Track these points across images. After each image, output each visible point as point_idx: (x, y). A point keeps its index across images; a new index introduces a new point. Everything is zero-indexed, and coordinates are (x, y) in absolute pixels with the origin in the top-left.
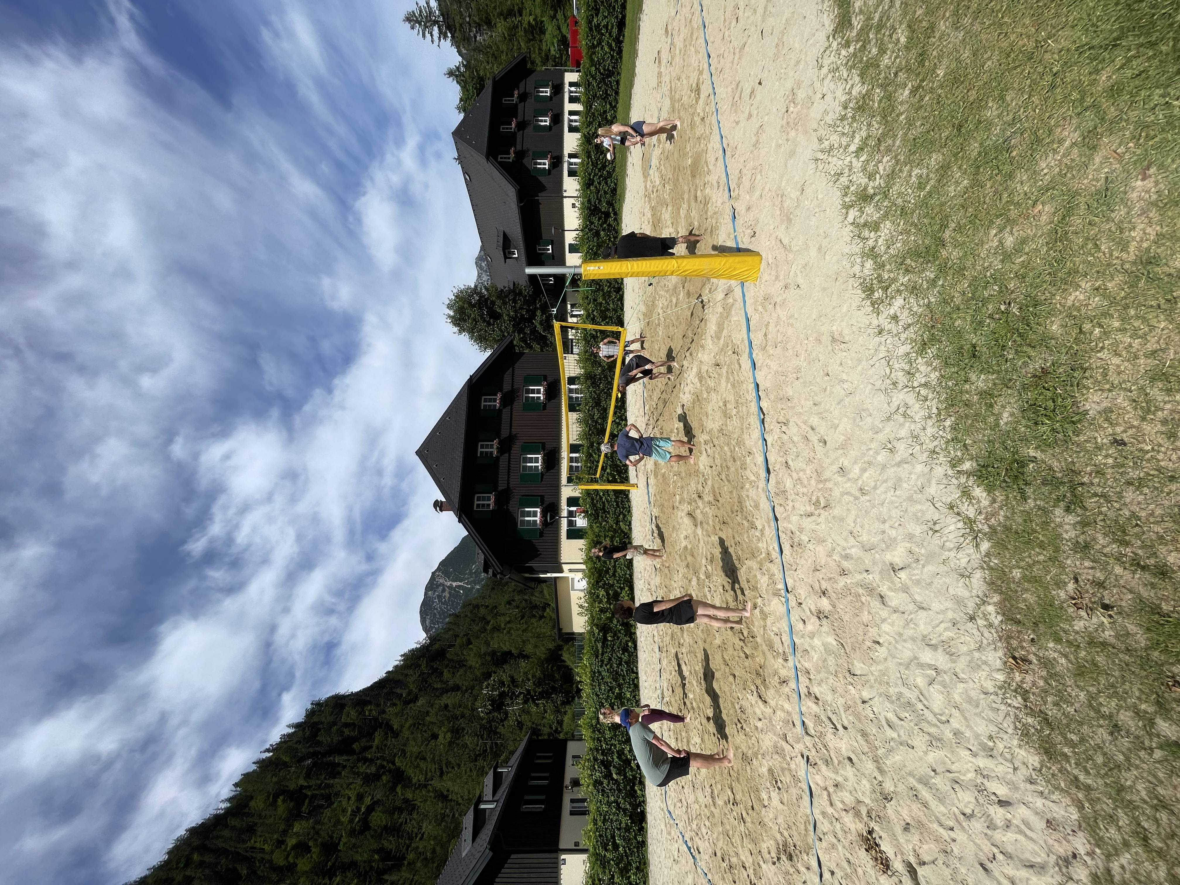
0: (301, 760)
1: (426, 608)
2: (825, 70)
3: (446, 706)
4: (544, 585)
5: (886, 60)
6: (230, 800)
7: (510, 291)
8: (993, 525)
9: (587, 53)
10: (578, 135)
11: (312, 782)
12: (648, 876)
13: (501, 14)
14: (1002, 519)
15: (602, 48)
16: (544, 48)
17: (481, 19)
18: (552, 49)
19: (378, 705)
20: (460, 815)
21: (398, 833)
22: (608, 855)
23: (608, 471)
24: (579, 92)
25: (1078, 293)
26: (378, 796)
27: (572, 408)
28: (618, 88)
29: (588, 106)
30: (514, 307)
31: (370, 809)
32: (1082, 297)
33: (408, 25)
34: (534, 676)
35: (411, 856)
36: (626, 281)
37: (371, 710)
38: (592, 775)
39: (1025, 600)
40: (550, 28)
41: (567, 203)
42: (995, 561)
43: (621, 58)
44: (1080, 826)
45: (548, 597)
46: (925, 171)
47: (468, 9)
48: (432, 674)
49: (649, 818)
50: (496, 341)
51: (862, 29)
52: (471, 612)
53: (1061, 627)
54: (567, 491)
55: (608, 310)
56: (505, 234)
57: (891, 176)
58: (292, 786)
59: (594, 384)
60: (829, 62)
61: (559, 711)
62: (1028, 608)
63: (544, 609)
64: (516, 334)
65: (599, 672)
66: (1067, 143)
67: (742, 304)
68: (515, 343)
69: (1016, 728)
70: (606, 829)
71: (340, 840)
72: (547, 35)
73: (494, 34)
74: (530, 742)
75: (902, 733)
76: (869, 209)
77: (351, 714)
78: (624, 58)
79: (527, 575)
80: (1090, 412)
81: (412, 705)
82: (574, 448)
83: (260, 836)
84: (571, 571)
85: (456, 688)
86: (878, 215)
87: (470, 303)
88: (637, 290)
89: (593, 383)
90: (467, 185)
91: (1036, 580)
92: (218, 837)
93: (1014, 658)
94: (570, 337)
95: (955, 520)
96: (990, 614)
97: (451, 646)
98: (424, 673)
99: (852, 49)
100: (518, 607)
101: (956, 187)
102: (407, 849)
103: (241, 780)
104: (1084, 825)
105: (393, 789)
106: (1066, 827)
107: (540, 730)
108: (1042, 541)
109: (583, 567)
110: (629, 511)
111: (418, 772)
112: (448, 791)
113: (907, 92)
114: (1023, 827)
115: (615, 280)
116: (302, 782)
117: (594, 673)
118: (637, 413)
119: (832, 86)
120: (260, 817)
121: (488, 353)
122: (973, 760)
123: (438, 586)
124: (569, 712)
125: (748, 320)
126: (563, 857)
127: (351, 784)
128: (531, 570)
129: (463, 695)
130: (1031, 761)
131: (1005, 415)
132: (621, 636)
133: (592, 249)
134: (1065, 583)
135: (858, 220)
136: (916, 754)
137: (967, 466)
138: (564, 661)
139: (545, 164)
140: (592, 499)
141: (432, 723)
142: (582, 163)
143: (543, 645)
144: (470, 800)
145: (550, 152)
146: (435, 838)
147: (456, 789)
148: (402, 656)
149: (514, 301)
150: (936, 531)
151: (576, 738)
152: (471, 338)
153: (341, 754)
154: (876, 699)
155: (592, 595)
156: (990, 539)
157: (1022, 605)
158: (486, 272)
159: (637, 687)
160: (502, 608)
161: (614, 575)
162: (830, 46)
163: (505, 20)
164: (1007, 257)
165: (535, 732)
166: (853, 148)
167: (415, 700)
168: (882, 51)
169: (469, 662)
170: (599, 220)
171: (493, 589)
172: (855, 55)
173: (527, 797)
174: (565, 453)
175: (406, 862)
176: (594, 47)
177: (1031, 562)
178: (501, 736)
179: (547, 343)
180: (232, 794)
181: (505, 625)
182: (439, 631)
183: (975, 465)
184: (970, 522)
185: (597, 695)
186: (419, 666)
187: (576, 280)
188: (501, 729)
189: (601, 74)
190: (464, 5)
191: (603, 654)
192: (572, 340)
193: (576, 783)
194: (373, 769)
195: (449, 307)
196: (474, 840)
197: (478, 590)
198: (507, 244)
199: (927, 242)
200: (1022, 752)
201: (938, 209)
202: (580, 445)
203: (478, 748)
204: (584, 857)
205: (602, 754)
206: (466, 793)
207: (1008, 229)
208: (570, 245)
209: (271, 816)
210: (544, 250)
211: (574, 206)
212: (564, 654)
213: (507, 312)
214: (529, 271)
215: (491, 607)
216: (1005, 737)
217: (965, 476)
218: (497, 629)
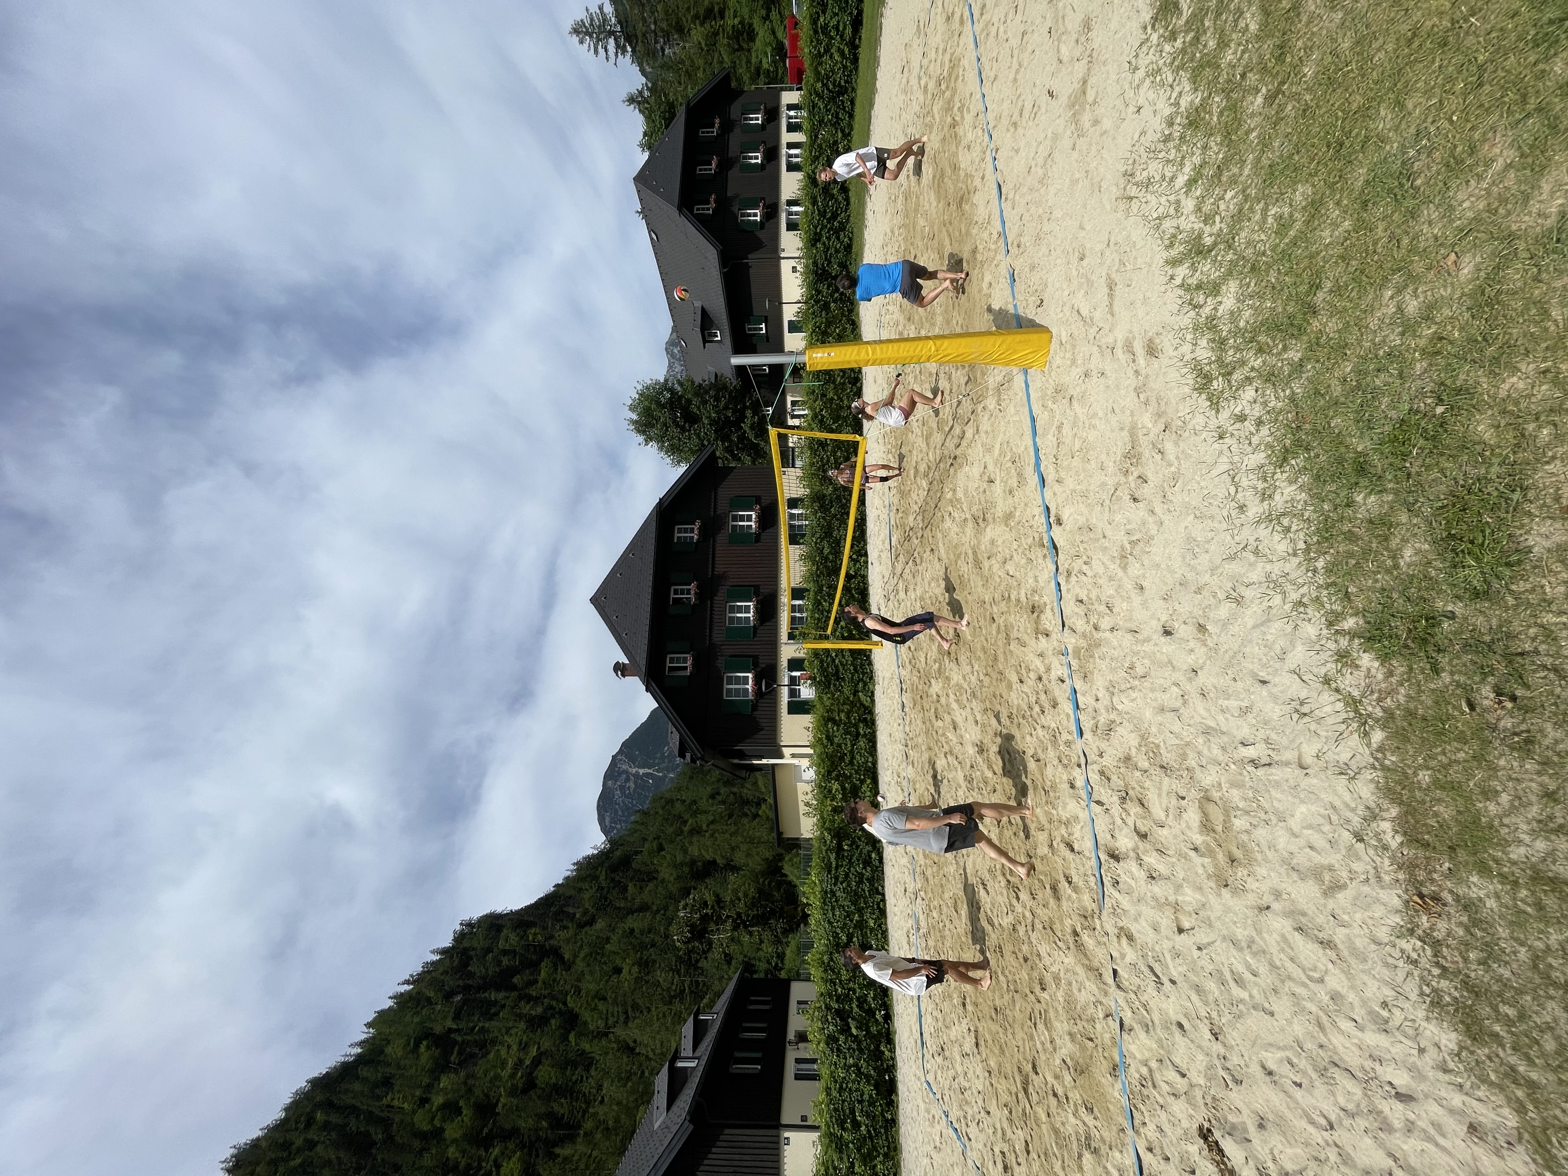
0: (448, 996)
1: (605, 803)
2: (1141, 73)
3: (632, 931)
4: (758, 774)
5: (1229, 56)
6: (361, 1044)
7: (712, 386)
8: (1389, 708)
9: (811, 65)
10: (799, 175)
11: (462, 1025)
12: (899, 1166)
13: (696, 17)
14: (1402, 699)
15: (831, 57)
16: (753, 60)
17: (670, 25)
18: (764, 61)
19: (544, 928)
20: (651, 1074)
21: (571, 1094)
22: (845, 1135)
23: (843, 623)
24: (801, 118)
25: (1515, 379)
26: (546, 1044)
27: (794, 540)
28: (852, 110)
29: (813, 136)
30: (717, 406)
31: (537, 1062)
32: (1521, 385)
33: (575, 39)
34: (746, 895)
35: (589, 1125)
36: (864, 370)
37: (535, 934)
38: (823, 1029)
39: (1436, 815)
40: (762, 32)
41: (786, 267)
42: (1392, 759)
43: (856, 69)
44: (1520, 1139)
45: (763, 790)
46: (1286, 210)
47: (653, 13)
48: (614, 888)
49: (901, 1088)
50: (693, 452)
51: (1194, 15)
52: (663, 808)
53: (1490, 854)
54: (788, 651)
55: (842, 407)
56: (704, 311)
57: (1239, 217)
58: (438, 1029)
59: (824, 508)
60: (1147, 62)
61: (779, 942)
62: (1441, 826)
63: (758, 804)
64: (720, 443)
65: (832, 891)
66: (1498, 165)
67: (1025, 399)
68: (718, 454)
69: (1422, 994)
70: (843, 1101)
71: (498, 1100)
72: (758, 43)
73: (687, 45)
74: (741, 981)
75: (1255, 992)
76: (1206, 266)
77: (510, 939)
78: (860, 68)
79: (736, 761)
80: (1536, 549)
81: (587, 928)
82: (797, 593)
83: (399, 1092)
84: (793, 756)
85: (644, 908)
86: (1217, 273)
87: (658, 403)
88: (879, 381)
89: (821, 507)
90: (653, 246)
91: (1454, 787)
92: (346, 1092)
93: (1421, 896)
94: (791, 445)
95: (1332, 699)
96: (1384, 832)
97: (637, 853)
98: (603, 888)
99: (1179, 44)
100: (723, 802)
101: (1333, 230)
102: (583, 1116)
103: (375, 1019)
104: (1526, 1136)
105: (565, 1038)
106: (1497, 1136)
107: (753, 965)
108: (1462, 732)
109: (811, 751)
110: (871, 678)
111: (596, 1016)
112: (635, 1041)
113: (1259, 100)
114: (1432, 1131)
115: (852, 370)
116: (450, 1024)
117: (826, 892)
118: (881, 547)
119: (1152, 95)
120: (399, 1067)
121: (683, 468)
122: (1359, 1034)
123: (620, 774)
124: (793, 944)
125: (1033, 420)
126: (786, 1134)
127: (511, 1028)
128: (742, 755)
129: (654, 917)
130: (1444, 1041)
131: (1408, 553)
132: (862, 845)
133: (819, 327)
134: (1497, 792)
135: (1190, 281)
136: (1275, 1023)
137: (1350, 623)
138: (786, 875)
139: (756, 215)
140: (822, 662)
141: (615, 953)
142: (805, 212)
143: (758, 854)
144: (663, 1054)
145: (763, 199)
146: (619, 1103)
147: (645, 1039)
148: (574, 864)
149: (717, 399)
150: (1305, 714)
151: (802, 977)
152: (661, 449)
153: (498, 989)
154: (1218, 943)
155: (823, 791)
156: (1384, 728)
157: (1432, 822)
158: (680, 360)
159: (883, 913)
160: (703, 804)
161: (851, 763)
162: (1147, 39)
163: (702, 24)
164: (1409, 328)
165: (748, 967)
166: (1181, 180)
167: (591, 922)
168: (1223, 44)
169: (661, 874)
170: (828, 288)
171: (691, 778)
172: (1183, 51)
173: (738, 1055)
174: (785, 599)
175: (582, 1132)
176: (820, 55)
177: (1445, 760)
178: (703, 972)
179: (760, 453)
180: (364, 1037)
181: (708, 826)
182: (623, 832)
183: (1361, 622)
184: (1353, 703)
185: (830, 923)
186: (596, 878)
187: (798, 371)
188: (703, 964)
189: (830, 91)
190: (648, 8)
191: (837, 868)
192: (793, 448)
193: (802, 1037)
194: (539, 1010)
195: (632, 408)
196: (669, 1108)
197: (671, 779)
198: (706, 323)
199: (1290, 309)
200: (1431, 1027)
201: (1306, 262)
202: (806, 590)
203: (674, 988)
204: (814, 1136)
205: (837, 1001)
206: (658, 1046)
207: (1410, 290)
208: (790, 322)
209: (411, 1067)
210: (755, 329)
211: (794, 269)
212: (786, 867)
213: (708, 413)
214: (738, 360)
215: (688, 801)
216: (1406, 1005)
217: (1347, 637)
218: (696, 831)
